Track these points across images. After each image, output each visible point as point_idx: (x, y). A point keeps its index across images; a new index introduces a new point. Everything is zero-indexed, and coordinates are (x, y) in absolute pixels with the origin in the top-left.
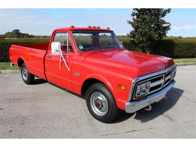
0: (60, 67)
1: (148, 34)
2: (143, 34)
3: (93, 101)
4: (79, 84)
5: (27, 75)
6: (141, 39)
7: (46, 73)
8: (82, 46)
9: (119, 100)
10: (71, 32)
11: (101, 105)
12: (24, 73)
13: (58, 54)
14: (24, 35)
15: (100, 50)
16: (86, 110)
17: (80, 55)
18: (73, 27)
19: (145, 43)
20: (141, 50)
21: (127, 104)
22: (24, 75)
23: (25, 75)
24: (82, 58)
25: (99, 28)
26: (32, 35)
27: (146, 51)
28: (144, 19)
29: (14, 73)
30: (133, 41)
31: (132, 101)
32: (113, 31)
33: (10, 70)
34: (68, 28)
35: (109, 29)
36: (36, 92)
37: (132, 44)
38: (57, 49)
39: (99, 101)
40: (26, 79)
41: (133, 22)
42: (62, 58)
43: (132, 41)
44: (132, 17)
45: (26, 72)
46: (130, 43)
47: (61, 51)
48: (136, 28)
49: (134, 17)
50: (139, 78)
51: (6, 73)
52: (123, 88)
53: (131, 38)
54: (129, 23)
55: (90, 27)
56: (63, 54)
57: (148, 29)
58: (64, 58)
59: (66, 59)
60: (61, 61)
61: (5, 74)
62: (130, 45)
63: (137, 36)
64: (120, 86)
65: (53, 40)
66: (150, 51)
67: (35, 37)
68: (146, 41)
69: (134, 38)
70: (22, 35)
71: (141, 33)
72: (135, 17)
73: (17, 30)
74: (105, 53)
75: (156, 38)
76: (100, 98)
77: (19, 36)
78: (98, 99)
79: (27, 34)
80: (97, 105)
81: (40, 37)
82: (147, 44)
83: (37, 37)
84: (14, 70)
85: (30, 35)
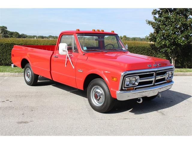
0: (66, 66)
1: (171, 37)
2: (166, 37)
3: (93, 94)
4: (82, 79)
5: (30, 76)
6: (164, 43)
7: (52, 71)
8: (86, 47)
9: (112, 89)
10: (77, 34)
11: (99, 97)
12: (27, 74)
13: (64, 53)
14: (12, 34)
15: (102, 52)
16: (87, 105)
17: (84, 55)
18: (79, 30)
19: (168, 47)
20: (164, 57)
21: (118, 92)
22: (27, 76)
23: (29, 76)
24: (85, 57)
25: (103, 31)
26: (24, 34)
27: (171, 58)
28: (167, 18)
29: (13, 76)
30: (154, 45)
31: (122, 90)
32: (117, 35)
33: (9, 73)
34: (74, 31)
35: (113, 32)
36: (40, 92)
37: (152, 49)
38: (64, 50)
39: (98, 94)
40: (28, 80)
41: (154, 21)
42: (68, 58)
43: (152, 45)
44: (153, 16)
45: (29, 73)
46: (150, 47)
47: (67, 51)
48: (158, 30)
49: (155, 15)
50: (127, 72)
51: (5, 75)
52: (115, 79)
53: (151, 42)
54: (149, 23)
55: (95, 31)
56: (69, 54)
57: (172, 31)
58: (70, 57)
59: (71, 58)
60: (67, 60)
61: (3, 76)
62: (150, 51)
63: (158, 39)
64: (113, 78)
65: (60, 42)
66: (176, 58)
67: (27, 37)
68: (169, 45)
69: (155, 41)
70: (9, 34)
71: (163, 35)
72: (157, 16)
73: (4, 27)
74: (107, 54)
75: (181, 42)
76: (98, 91)
77: (6, 35)
78: (97, 92)
79: (16, 32)
80: (96, 97)
81: (34, 37)
82: (171, 49)
83: (30, 37)
84: (13, 73)
85: (20, 34)
